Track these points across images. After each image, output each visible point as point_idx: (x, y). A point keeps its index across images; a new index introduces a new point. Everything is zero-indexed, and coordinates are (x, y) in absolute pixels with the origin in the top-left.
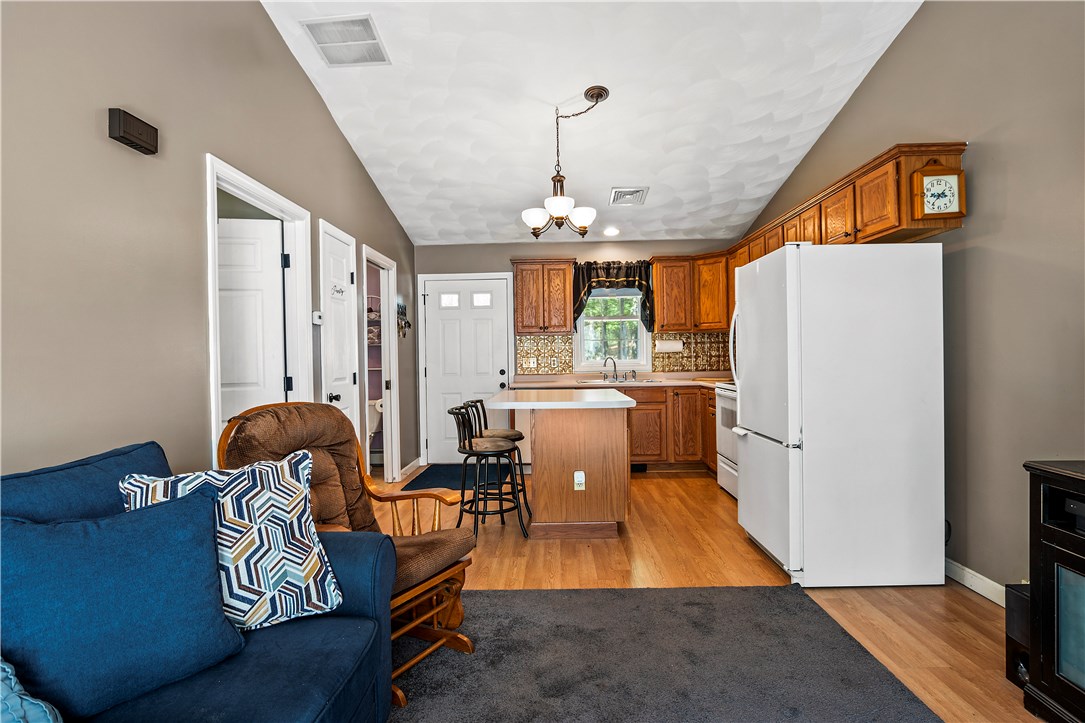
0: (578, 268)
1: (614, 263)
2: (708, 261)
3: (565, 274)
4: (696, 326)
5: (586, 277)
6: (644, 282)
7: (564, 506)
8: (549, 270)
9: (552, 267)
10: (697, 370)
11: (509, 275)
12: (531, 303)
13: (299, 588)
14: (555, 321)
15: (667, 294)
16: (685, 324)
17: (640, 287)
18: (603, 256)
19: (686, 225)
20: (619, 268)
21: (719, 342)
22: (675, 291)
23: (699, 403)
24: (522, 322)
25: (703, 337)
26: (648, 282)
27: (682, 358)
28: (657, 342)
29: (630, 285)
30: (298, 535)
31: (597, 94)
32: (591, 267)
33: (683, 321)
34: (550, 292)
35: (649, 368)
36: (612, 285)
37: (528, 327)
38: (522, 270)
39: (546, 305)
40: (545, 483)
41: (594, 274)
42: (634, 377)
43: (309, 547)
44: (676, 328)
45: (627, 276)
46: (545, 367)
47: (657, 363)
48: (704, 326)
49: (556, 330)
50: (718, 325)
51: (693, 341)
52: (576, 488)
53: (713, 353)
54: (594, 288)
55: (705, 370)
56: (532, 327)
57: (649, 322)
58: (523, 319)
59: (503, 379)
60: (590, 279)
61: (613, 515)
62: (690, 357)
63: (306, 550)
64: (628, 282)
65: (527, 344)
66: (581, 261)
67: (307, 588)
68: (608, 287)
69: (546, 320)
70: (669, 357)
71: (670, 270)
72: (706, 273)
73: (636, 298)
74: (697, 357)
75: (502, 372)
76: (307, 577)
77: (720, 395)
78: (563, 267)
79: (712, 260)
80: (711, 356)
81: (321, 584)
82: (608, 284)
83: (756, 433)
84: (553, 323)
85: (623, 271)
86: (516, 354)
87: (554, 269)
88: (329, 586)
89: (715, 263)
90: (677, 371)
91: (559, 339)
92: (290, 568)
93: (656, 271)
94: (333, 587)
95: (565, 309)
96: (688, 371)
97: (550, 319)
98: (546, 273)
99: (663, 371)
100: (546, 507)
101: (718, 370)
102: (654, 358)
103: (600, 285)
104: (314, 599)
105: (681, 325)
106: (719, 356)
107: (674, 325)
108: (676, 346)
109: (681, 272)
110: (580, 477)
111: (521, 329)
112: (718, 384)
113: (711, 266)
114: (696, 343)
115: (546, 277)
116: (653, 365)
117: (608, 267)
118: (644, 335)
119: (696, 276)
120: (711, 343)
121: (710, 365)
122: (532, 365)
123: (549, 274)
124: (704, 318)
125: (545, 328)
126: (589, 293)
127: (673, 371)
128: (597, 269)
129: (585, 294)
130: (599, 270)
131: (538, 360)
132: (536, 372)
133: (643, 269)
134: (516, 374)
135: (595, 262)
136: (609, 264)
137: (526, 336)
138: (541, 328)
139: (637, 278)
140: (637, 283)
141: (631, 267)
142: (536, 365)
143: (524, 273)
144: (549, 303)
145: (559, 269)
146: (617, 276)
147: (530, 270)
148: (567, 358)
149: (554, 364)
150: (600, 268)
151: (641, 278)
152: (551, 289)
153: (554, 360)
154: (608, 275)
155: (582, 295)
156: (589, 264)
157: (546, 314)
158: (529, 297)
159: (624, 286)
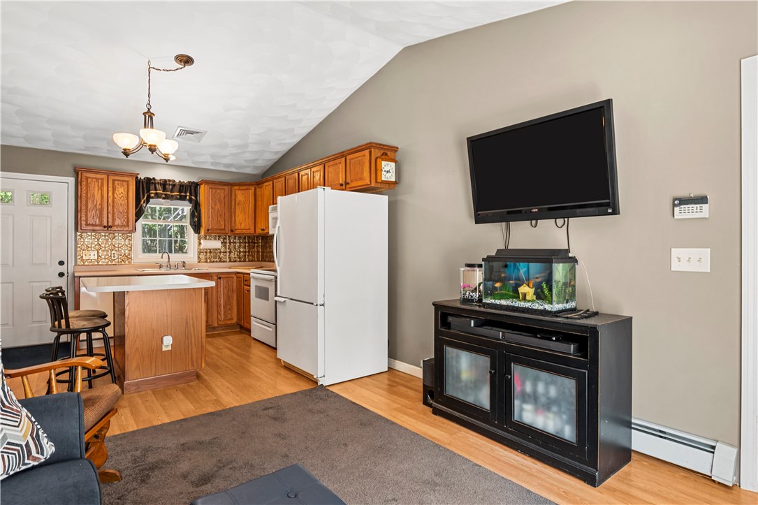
0: (139, 182)
1: (169, 181)
2: (242, 188)
3: (128, 186)
4: (232, 231)
5: (145, 189)
6: (193, 198)
7: (153, 364)
8: (114, 181)
9: (117, 178)
10: (230, 261)
11: (71, 180)
12: (96, 206)
13: (20, 446)
14: (118, 222)
15: (212, 207)
16: (224, 229)
17: (190, 200)
18: (160, 174)
19: (226, 161)
20: (174, 185)
21: (245, 243)
22: (218, 206)
23: (235, 284)
24: (86, 220)
25: (235, 239)
26: (196, 197)
27: (220, 252)
28: (202, 241)
29: (182, 198)
30: (7, 404)
31: (186, 60)
32: (149, 182)
33: (223, 227)
34: (114, 198)
35: (196, 260)
36: (167, 197)
37: (92, 225)
38: (87, 178)
39: (110, 208)
40: (137, 349)
41: (152, 187)
42: (184, 266)
43: (19, 412)
44: (218, 231)
45: (180, 192)
46: (105, 259)
47: (201, 256)
48: (237, 232)
49: (119, 229)
50: (248, 232)
51: (228, 241)
52: (164, 349)
53: (242, 250)
54: (152, 198)
55: (236, 261)
56: (96, 225)
57: (197, 227)
58: (87, 218)
59: (63, 269)
60: (149, 191)
61: (193, 365)
62: (226, 252)
63: (18, 415)
64: (181, 196)
65: (88, 239)
66: (142, 176)
67: (27, 445)
68: (164, 198)
69: (110, 220)
70: (210, 252)
71: (214, 191)
72: (240, 196)
73: (186, 208)
74: (230, 252)
75: (61, 263)
76: (25, 436)
77: (254, 278)
78: (126, 179)
79: (245, 187)
80: (240, 252)
81: (37, 439)
82: (164, 196)
83: (291, 299)
84: (116, 223)
85: (177, 188)
86: (76, 247)
87: (118, 180)
88: (43, 440)
89: (247, 189)
90: (216, 262)
91: (119, 237)
92: (9, 431)
93: (203, 190)
94: (46, 440)
95: (128, 212)
96: (224, 262)
97: (114, 220)
98: (110, 182)
99: (206, 262)
100: (138, 367)
101: (245, 261)
102: (200, 253)
103: (157, 196)
104: (34, 453)
105: (221, 230)
106: (245, 252)
107: (216, 230)
108: (217, 244)
109: (222, 192)
110: (168, 341)
111: (84, 228)
112: (252, 270)
113: (243, 192)
114: (230, 243)
115: (110, 185)
116: (198, 257)
117: (164, 184)
118: (191, 236)
119: (233, 197)
120: (240, 243)
121: (239, 258)
122: (92, 257)
123: (113, 184)
124: (238, 226)
125: (108, 227)
126: (148, 201)
127: (213, 262)
128: (155, 184)
129: (144, 202)
130: (157, 185)
131: (98, 253)
132: (96, 263)
133: (192, 187)
134: (76, 264)
135: (154, 179)
136: (165, 181)
137: (86, 233)
138: (105, 227)
139: (188, 194)
140: (188, 198)
141: (183, 186)
142: (96, 258)
143: (89, 180)
144: (113, 207)
145: (123, 181)
146: (172, 191)
147: (95, 178)
148: (127, 251)
149: (114, 257)
150: (158, 183)
151: (191, 194)
152: (116, 195)
153: (114, 254)
154: (164, 189)
155: (142, 202)
156: (148, 179)
157: (110, 216)
158: (93, 201)
159: (177, 199)
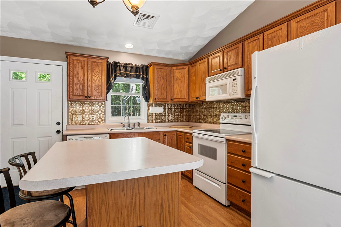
0: (108, 65)
1: (129, 64)
2: (179, 67)
3: (102, 66)
4: (172, 100)
6: (145, 76)
8: (92, 62)
9: (94, 60)
10: (168, 122)
11: (65, 64)
12: (79, 81)
14: (95, 93)
15: (158, 83)
16: (166, 99)
17: (143, 78)
18: (123, 60)
19: (168, 48)
20: (132, 67)
21: (178, 109)
22: (162, 81)
24: (73, 92)
25: (171, 106)
26: (147, 76)
27: (162, 116)
28: (150, 107)
29: (137, 77)
33: (165, 97)
35: (147, 121)
36: (127, 76)
37: (77, 95)
38: (74, 60)
39: (89, 83)
41: (118, 68)
42: (139, 126)
44: (162, 100)
45: (136, 72)
46: (87, 120)
47: (150, 118)
48: (176, 100)
49: (95, 98)
50: (184, 100)
51: (167, 108)
53: (176, 114)
54: (118, 76)
55: (172, 122)
56: (80, 96)
57: (147, 97)
58: (73, 90)
59: (59, 128)
60: (115, 71)
62: (165, 115)
64: (136, 75)
65: (76, 106)
66: (111, 61)
68: (125, 77)
69: (90, 92)
70: (156, 115)
71: (159, 70)
72: (178, 73)
73: (141, 83)
74: (168, 115)
75: (58, 124)
77: (196, 137)
79: (181, 67)
80: (175, 115)
82: (125, 75)
83: (278, 175)
84: (94, 94)
85: (134, 69)
86: (68, 112)
87: (95, 62)
89: (183, 68)
90: (160, 122)
91: (96, 105)
93: (151, 70)
95: (101, 86)
96: (164, 122)
97: (92, 91)
98: (90, 64)
99: (153, 122)
101: (178, 122)
102: (149, 116)
103: (121, 75)
105: (164, 99)
106: (178, 115)
107: (161, 99)
108: (160, 110)
109: (165, 71)
111: (72, 98)
112: (194, 131)
113: (180, 70)
114: (168, 109)
115: (90, 66)
116: (148, 119)
117: (126, 66)
118: (144, 104)
119: (172, 75)
120: (175, 109)
121: (174, 120)
122: (79, 119)
123: (92, 64)
124: (176, 96)
125: (88, 97)
126: (115, 79)
127: (157, 122)
128: (120, 67)
129: (113, 79)
130: (121, 67)
131: (83, 116)
132: (81, 124)
133: (144, 69)
134: (68, 124)
135: (119, 62)
136: (126, 64)
137: (75, 101)
138: (86, 97)
139: (141, 74)
140: (141, 76)
141: (138, 68)
142: (81, 119)
143: (75, 61)
144: (92, 82)
145: (98, 62)
146: (131, 72)
147: (79, 60)
148: (101, 115)
149: (93, 119)
150: (122, 66)
151: (143, 74)
152: (93, 74)
153: (93, 117)
154: (126, 70)
155: (111, 79)
156: (115, 63)
157: (89, 89)
158: (78, 77)
159: (134, 77)
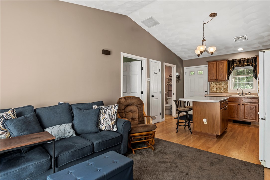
0: (229, 62)
1: (242, 59)
5: (232, 64)
6: (254, 64)
7: (201, 127)
8: (218, 63)
9: (219, 62)
11: (207, 66)
12: (213, 73)
13: (110, 126)
17: (252, 65)
18: (238, 57)
20: (244, 60)
26: (256, 64)
31: (213, 15)
32: (234, 61)
34: (218, 69)
36: (242, 66)
37: (212, 79)
38: (210, 64)
40: (196, 121)
41: (235, 63)
43: (113, 120)
46: (219, 90)
49: (220, 80)
52: (204, 123)
54: (235, 67)
56: (213, 79)
57: (256, 77)
58: (210, 77)
59: (206, 94)
60: (233, 65)
64: (248, 64)
65: (213, 84)
66: (231, 59)
67: (111, 126)
69: (217, 77)
75: (206, 92)
76: (111, 124)
78: (223, 62)
82: (240, 65)
84: (219, 78)
85: (246, 61)
86: (210, 87)
88: (115, 126)
91: (223, 83)
92: (109, 122)
97: (218, 77)
103: (237, 66)
104: (112, 128)
110: (205, 120)
111: (210, 80)
115: (217, 65)
117: (240, 61)
118: (255, 81)
126: (233, 69)
128: (236, 61)
129: (232, 69)
130: (237, 62)
131: (216, 88)
132: (216, 92)
133: (254, 59)
134: (210, 92)
135: (235, 59)
136: (240, 59)
137: (213, 82)
138: (216, 80)
139: (251, 63)
141: (249, 60)
142: (216, 90)
143: (211, 65)
144: (218, 72)
145: (222, 63)
146: (244, 63)
147: (212, 64)
148: (226, 88)
149: (222, 90)
150: (237, 61)
151: (252, 62)
152: (219, 69)
153: (222, 89)
154: (240, 63)
155: (231, 69)
156: (233, 60)
157: (217, 76)
158: (212, 71)
159: (247, 66)
